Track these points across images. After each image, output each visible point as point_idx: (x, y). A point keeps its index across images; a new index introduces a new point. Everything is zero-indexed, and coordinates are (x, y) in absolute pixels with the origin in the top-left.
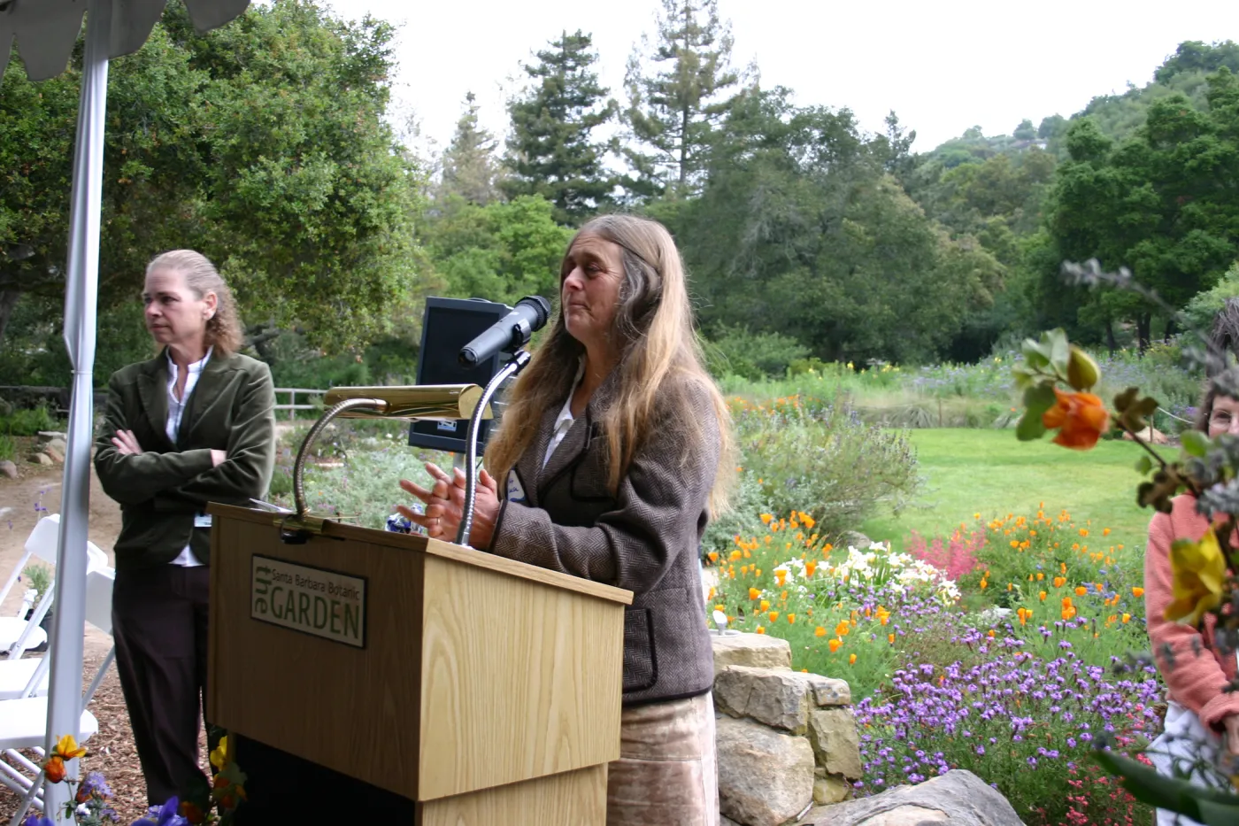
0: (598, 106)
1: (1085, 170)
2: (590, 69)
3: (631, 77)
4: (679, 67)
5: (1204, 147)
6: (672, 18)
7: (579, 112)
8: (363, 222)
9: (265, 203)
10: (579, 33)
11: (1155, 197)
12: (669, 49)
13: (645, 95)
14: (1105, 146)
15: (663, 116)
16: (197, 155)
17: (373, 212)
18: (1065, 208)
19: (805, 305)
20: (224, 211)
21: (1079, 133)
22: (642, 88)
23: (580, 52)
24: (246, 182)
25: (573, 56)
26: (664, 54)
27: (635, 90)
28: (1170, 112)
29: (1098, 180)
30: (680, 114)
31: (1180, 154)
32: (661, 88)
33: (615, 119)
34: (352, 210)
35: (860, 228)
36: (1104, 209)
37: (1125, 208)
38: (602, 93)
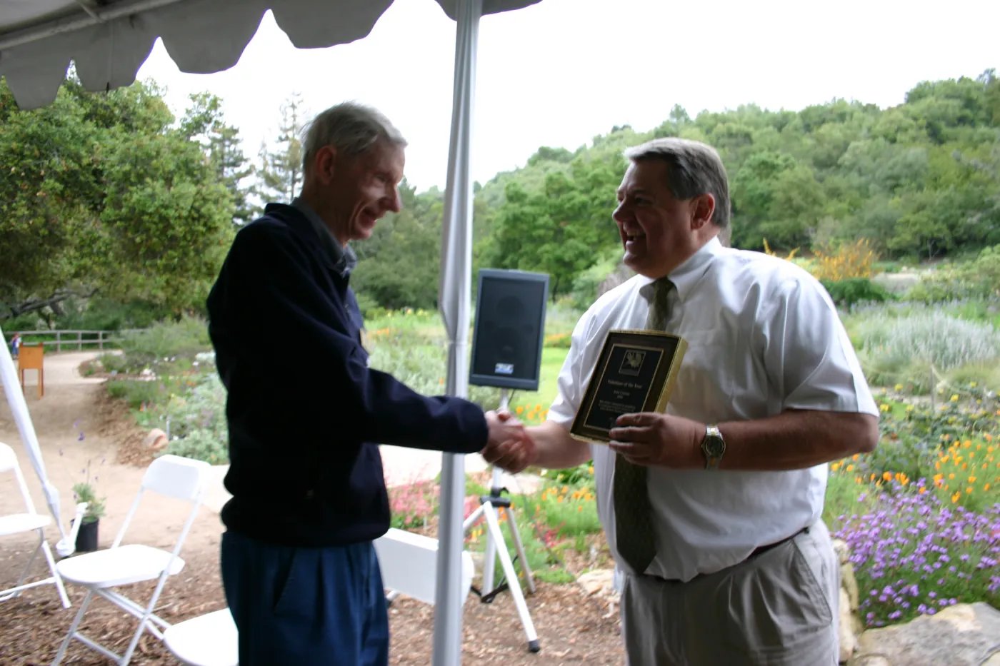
0: (243, 167)
1: (515, 208)
2: (239, 147)
3: (262, 152)
4: (290, 148)
5: (572, 198)
6: (285, 120)
7: (233, 171)
8: (209, 224)
9: (150, 210)
10: (232, 127)
11: (551, 222)
12: (283, 137)
13: (270, 162)
14: (524, 196)
15: (281, 174)
16: (92, 178)
17: (217, 217)
18: (506, 227)
19: (373, 279)
20: (116, 216)
21: (512, 188)
22: (269, 158)
23: (233, 137)
24: (136, 195)
25: (229, 139)
26: (281, 140)
27: (264, 158)
28: (557, 180)
29: (523, 213)
30: (290, 173)
31: (562, 200)
32: (279, 158)
33: (254, 174)
34: (201, 216)
35: (402, 236)
36: (525, 227)
37: (535, 228)
38: (246, 160)
